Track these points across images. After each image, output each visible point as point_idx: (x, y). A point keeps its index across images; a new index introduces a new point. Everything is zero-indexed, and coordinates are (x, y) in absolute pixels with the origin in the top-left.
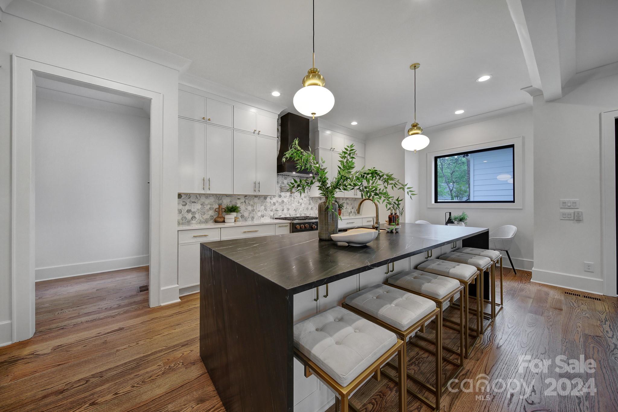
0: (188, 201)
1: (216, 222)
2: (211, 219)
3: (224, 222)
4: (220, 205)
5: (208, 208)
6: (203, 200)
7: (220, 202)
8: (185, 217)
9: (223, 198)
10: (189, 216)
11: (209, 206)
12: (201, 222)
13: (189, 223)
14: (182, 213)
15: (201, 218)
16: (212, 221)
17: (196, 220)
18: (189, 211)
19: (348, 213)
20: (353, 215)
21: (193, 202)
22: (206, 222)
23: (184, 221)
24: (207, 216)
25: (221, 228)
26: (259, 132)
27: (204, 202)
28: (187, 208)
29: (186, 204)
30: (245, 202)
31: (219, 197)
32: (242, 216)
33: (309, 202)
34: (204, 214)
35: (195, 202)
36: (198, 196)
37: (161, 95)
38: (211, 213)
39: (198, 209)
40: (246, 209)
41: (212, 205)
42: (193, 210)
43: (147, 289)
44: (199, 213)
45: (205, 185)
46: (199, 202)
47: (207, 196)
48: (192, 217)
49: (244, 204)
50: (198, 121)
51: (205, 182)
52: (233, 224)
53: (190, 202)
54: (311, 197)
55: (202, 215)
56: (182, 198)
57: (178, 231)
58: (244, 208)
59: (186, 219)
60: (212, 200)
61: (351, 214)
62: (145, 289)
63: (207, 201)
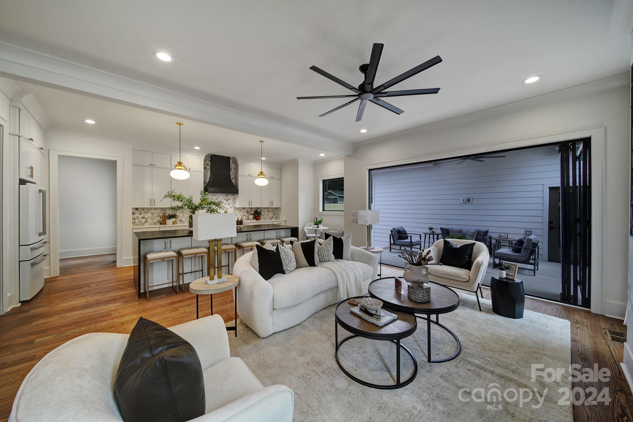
0: (142, 212)
1: (161, 224)
2: (158, 222)
3: (165, 224)
4: (164, 214)
5: (156, 216)
6: (153, 211)
7: (165, 212)
8: (141, 221)
9: (167, 209)
10: (144, 220)
11: (157, 215)
12: (151, 224)
13: (143, 224)
14: (139, 219)
15: (151, 222)
16: (159, 223)
17: (148, 223)
18: (143, 218)
19: (269, 218)
20: (274, 219)
21: (146, 212)
22: (155, 224)
23: (140, 224)
24: (155, 221)
25: (160, 227)
26: (190, 169)
27: (153, 212)
28: (142, 216)
29: (142, 213)
30: (183, 211)
31: (164, 209)
32: (181, 221)
33: (233, 211)
34: (154, 219)
35: (147, 212)
36: (149, 209)
37: (123, 158)
38: (158, 218)
39: (149, 217)
40: (184, 216)
41: (159, 214)
42: (146, 217)
43: (116, 262)
44: (150, 218)
45: (152, 202)
46: (150, 212)
47: (155, 209)
48: (146, 221)
49: (182, 212)
50: (147, 166)
51: (152, 201)
52: (172, 225)
53: (144, 212)
54: (235, 208)
55: (152, 220)
56: (139, 210)
57: (133, 229)
58: (182, 216)
59: (142, 222)
60: (159, 211)
61: (272, 219)
62: (115, 262)
63: (155, 212)
